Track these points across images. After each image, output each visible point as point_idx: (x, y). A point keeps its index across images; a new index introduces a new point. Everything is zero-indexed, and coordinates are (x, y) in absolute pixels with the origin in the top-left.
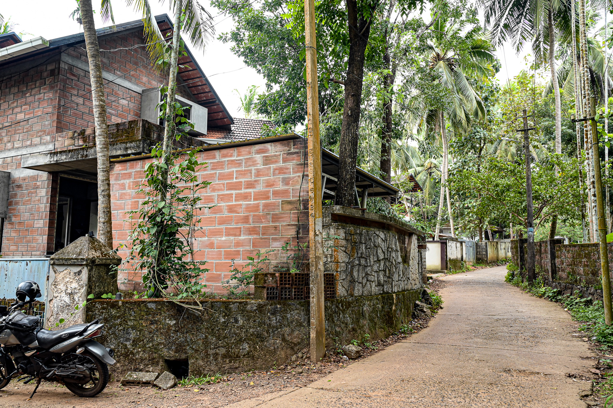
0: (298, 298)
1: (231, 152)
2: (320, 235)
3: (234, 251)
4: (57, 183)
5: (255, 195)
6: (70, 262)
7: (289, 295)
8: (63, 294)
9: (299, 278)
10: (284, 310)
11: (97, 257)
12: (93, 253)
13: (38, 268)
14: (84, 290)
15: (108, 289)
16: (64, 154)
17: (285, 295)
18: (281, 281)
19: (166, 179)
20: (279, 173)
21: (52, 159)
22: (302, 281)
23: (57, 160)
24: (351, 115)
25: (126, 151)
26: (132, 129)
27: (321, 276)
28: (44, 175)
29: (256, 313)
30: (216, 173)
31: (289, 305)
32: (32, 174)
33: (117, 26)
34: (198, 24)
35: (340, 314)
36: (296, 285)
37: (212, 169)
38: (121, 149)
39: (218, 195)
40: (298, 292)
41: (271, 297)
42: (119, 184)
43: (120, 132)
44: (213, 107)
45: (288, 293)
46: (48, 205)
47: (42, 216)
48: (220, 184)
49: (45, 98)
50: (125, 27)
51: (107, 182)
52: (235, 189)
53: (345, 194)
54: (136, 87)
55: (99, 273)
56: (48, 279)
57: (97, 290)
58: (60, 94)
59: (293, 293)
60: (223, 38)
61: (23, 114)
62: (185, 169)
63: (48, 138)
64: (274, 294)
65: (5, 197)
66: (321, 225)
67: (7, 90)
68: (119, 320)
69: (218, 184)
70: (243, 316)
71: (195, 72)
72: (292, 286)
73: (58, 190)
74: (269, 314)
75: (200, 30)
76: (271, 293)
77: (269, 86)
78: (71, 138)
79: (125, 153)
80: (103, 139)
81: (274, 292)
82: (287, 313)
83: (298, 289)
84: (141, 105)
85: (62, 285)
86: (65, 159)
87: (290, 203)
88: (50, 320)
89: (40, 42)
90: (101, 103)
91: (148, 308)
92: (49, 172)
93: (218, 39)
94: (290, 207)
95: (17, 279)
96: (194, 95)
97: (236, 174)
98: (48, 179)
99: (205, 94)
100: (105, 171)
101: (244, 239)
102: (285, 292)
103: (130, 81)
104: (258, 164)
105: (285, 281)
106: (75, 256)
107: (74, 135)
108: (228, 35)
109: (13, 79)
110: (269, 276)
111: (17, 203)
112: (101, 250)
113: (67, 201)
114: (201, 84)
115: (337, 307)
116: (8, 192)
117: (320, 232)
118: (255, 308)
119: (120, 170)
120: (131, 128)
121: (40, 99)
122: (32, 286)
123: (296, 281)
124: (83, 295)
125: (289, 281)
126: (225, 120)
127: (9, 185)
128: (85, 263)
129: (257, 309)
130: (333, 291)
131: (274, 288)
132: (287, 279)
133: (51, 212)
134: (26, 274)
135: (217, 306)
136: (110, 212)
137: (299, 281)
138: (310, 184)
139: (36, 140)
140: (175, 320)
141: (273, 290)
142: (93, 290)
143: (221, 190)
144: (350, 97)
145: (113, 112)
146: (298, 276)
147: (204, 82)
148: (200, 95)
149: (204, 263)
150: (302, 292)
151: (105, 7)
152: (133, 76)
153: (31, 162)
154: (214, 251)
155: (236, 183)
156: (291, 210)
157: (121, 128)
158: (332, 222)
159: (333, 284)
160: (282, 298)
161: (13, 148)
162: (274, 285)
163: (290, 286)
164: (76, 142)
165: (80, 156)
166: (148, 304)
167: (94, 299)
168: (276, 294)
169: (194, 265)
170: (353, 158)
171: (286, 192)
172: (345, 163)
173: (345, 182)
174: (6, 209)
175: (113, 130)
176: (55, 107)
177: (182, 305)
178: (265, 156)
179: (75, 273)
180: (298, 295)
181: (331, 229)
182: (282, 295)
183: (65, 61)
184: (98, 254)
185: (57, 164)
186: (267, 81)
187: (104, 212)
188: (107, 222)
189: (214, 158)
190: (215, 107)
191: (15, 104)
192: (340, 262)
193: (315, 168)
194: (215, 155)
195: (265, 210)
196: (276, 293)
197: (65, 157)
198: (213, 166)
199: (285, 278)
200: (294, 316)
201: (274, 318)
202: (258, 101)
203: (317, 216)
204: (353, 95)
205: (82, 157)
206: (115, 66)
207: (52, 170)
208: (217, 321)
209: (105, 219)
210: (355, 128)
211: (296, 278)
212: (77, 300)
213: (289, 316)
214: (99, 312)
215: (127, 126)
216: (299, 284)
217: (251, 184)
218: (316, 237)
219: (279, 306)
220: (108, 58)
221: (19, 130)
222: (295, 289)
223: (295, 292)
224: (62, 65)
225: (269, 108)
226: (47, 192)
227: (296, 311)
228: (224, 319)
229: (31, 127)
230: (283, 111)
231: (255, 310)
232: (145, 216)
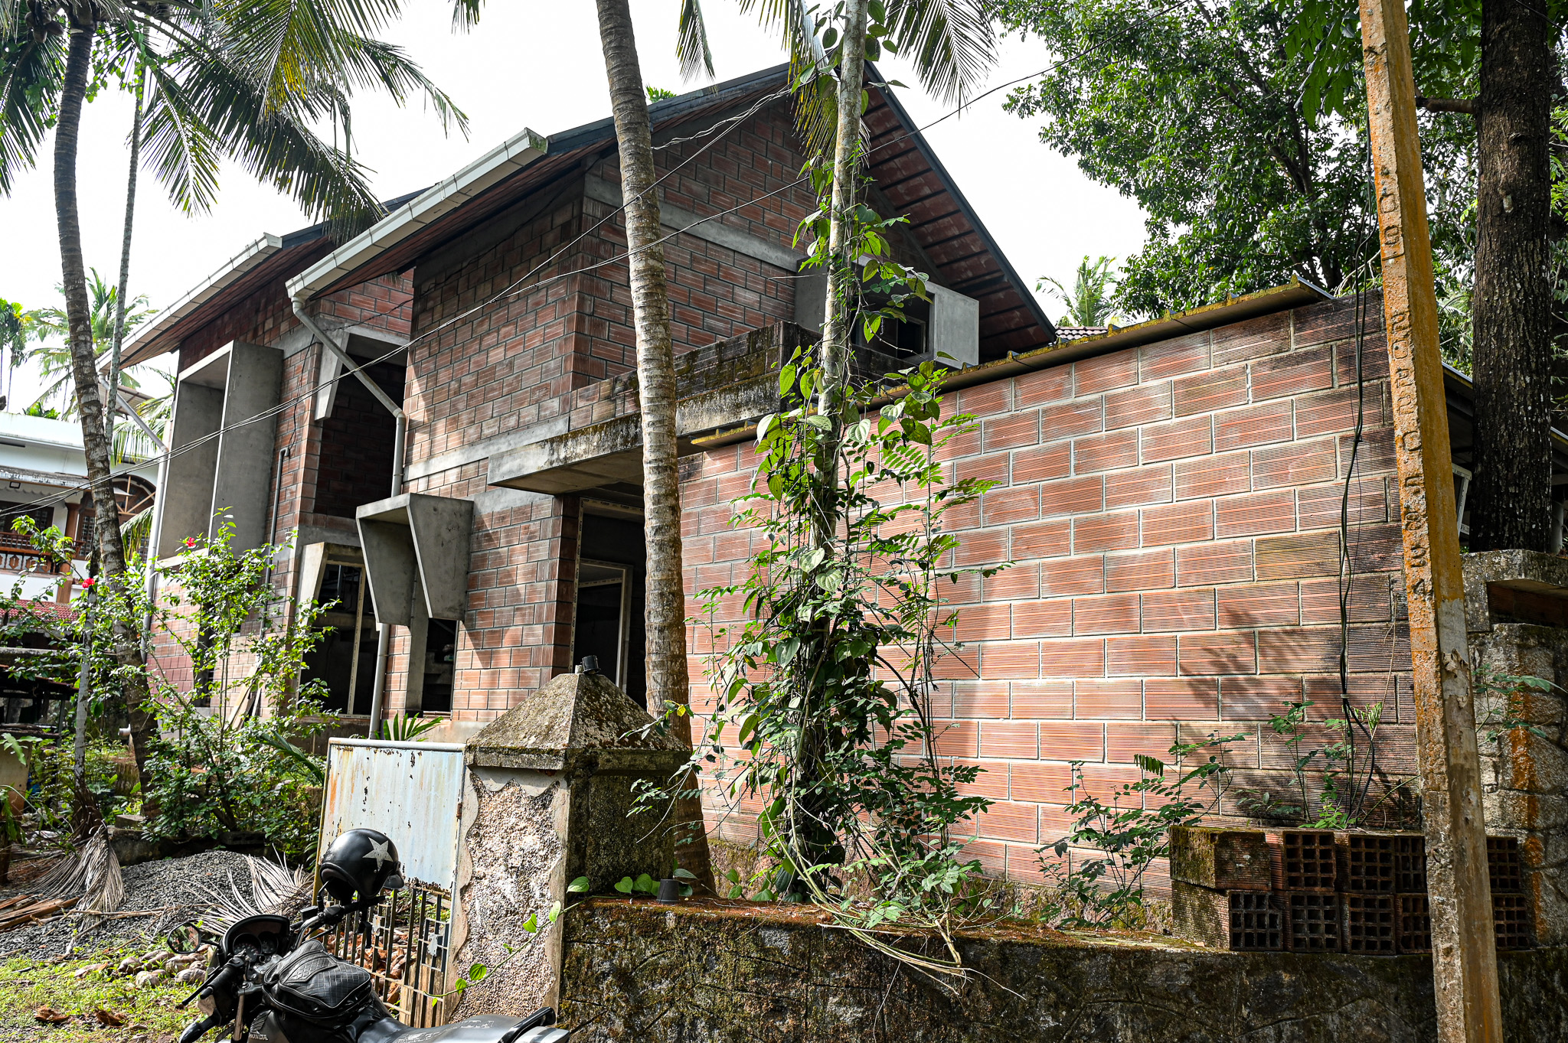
0: (1371, 945)
1: (1058, 379)
2: (1461, 675)
3: (1079, 727)
4: (575, 525)
5: (1149, 527)
6: (516, 762)
7: (1329, 929)
8: (499, 871)
9: (1370, 857)
10: (1312, 997)
11: (603, 745)
12: (591, 730)
13: (438, 776)
14: (557, 862)
15: (642, 859)
16: (582, 438)
17: (1313, 928)
18: (1292, 867)
19: (830, 473)
20: (1243, 439)
21: (555, 456)
22: (1385, 872)
23: (566, 458)
24: (1517, 212)
25: (736, 414)
26: (757, 352)
27: (1476, 856)
28: (545, 504)
29: (1190, 1003)
30: (1006, 457)
31: (1334, 974)
32: (519, 504)
33: (722, 87)
34: (940, 23)
35: (1558, 1018)
36: (1356, 885)
37: (994, 445)
38: (722, 410)
39: (1017, 532)
40: (1369, 917)
41: (1249, 936)
42: (715, 512)
43: (726, 369)
44: (994, 297)
45: (1322, 923)
46: (555, 583)
47: (540, 615)
48: (1020, 492)
49: (550, 299)
50: (746, 89)
51: (671, 501)
52: (1076, 508)
53: (1511, 512)
54: (780, 254)
55: (610, 801)
56: (459, 817)
57: (604, 860)
58: (582, 284)
59: (1347, 923)
60: (1019, 105)
61: (502, 349)
62: (896, 439)
63: (555, 404)
64: (1261, 924)
65: (462, 568)
66: (1461, 628)
67: (470, 293)
68: (666, 984)
69: (1014, 493)
70: (1135, 1012)
71: (940, 198)
72: (1339, 889)
73: (579, 542)
74: (1245, 1012)
75: (948, 38)
76: (1248, 917)
77: (1156, 228)
78: (608, 398)
79: (733, 420)
80: (657, 372)
81: (1261, 916)
82: (1325, 1011)
83: (1369, 903)
84: (793, 302)
85: (497, 838)
86: (585, 452)
87: (1292, 546)
88: (461, 956)
89: (525, 144)
90: (651, 262)
91: (761, 948)
92: (558, 496)
93: (1005, 107)
94: (1295, 562)
95: (388, 806)
96: (938, 266)
97: (1078, 456)
98: (554, 513)
99: (970, 262)
100: (665, 469)
101: (1116, 687)
102: (1313, 915)
103: (764, 240)
104: (1157, 411)
105: (1308, 868)
106: (533, 739)
107: (613, 388)
108: (1032, 94)
109: (482, 261)
110: (1236, 843)
111: (487, 582)
112: (618, 720)
113: (620, 575)
114: (957, 233)
115: (1543, 985)
116: (469, 553)
117: (1461, 663)
118: (1183, 981)
119: (719, 471)
120: (755, 350)
121: (538, 304)
122: (370, 848)
123: (1355, 871)
124: (555, 880)
125: (1326, 868)
126: (1031, 330)
127: (470, 533)
128: (559, 766)
129: (1192, 987)
130: (1521, 915)
131: (1261, 898)
132: (1319, 862)
133: (562, 602)
134: (410, 792)
135: (1023, 962)
136: (678, 595)
137: (1370, 871)
138: (1401, 455)
139: (529, 413)
140: (860, 1004)
141: (1260, 904)
142: (589, 862)
143: (1027, 513)
144: (1504, 147)
145: (721, 324)
146: (1363, 849)
147: (967, 226)
148: (955, 266)
149: (968, 774)
150: (1385, 917)
151: (689, 34)
152: (771, 224)
153: (509, 468)
154: (1006, 728)
155: (1077, 484)
156: (1300, 573)
157: (730, 354)
158: (1493, 620)
159: (1515, 884)
160: (1298, 942)
161: (480, 438)
162: (1262, 885)
163: (1331, 892)
164: (619, 408)
165: (619, 441)
166: (765, 934)
167: (589, 893)
168: (1273, 924)
169: (935, 781)
170: (1537, 372)
171: (1273, 507)
172: (1504, 391)
173: (1509, 465)
174: (462, 598)
175: (709, 362)
176: (570, 321)
177: (885, 949)
178: (1183, 382)
179: (534, 799)
180: (1370, 931)
181: (1491, 649)
182: (1297, 928)
183: (595, 195)
184: (607, 734)
185: (568, 468)
186: (1149, 216)
187: (662, 595)
188: (670, 626)
189: (1000, 406)
190: (1001, 295)
191: (486, 327)
192: (1541, 791)
193: (1421, 390)
194: (1001, 397)
195: (1193, 578)
196: (1273, 918)
197: (583, 447)
198: (996, 434)
199: (1309, 854)
200: (1359, 1027)
201: (1270, 1031)
202: (1126, 275)
203: (1445, 593)
204: (1517, 140)
205: (625, 442)
206: (723, 199)
207: (562, 490)
208: (1024, 1023)
209: (666, 618)
210: (1538, 258)
211: (1356, 857)
212: (537, 895)
213: (1333, 1022)
214: (602, 944)
215: (745, 347)
216: (1371, 885)
217: (1134, 487)
218: (1448, 684)
219: (1286, 978)
220: (706, 181)
221: (493, 390)
222: (1354, 903)
223: (1354, 916)
224: (588, 208)
225: (1159, 291)
226: (552, 549)
227: (1365, 1004)
228: (1055, 1018)
229: (519, 379)
230: (1206, 293)
231: (1184, 991)
232: (760, 601)
